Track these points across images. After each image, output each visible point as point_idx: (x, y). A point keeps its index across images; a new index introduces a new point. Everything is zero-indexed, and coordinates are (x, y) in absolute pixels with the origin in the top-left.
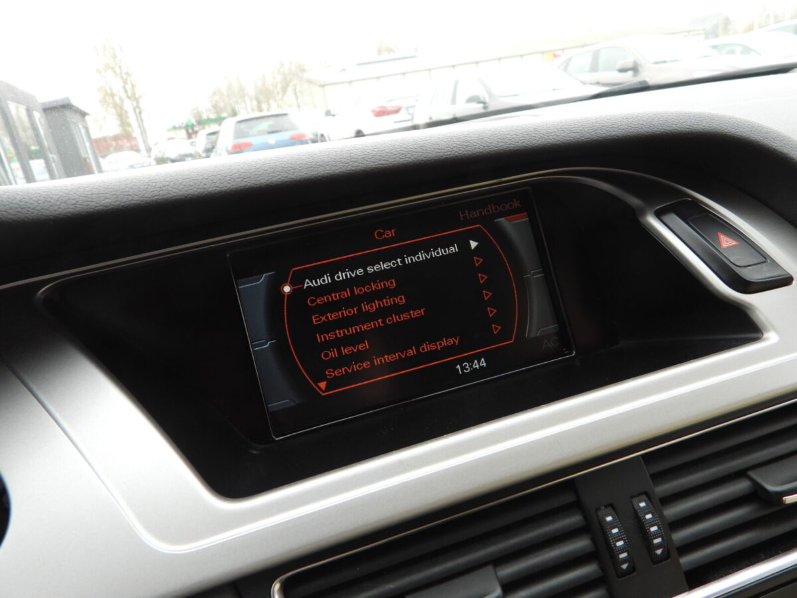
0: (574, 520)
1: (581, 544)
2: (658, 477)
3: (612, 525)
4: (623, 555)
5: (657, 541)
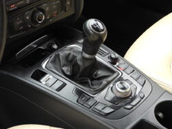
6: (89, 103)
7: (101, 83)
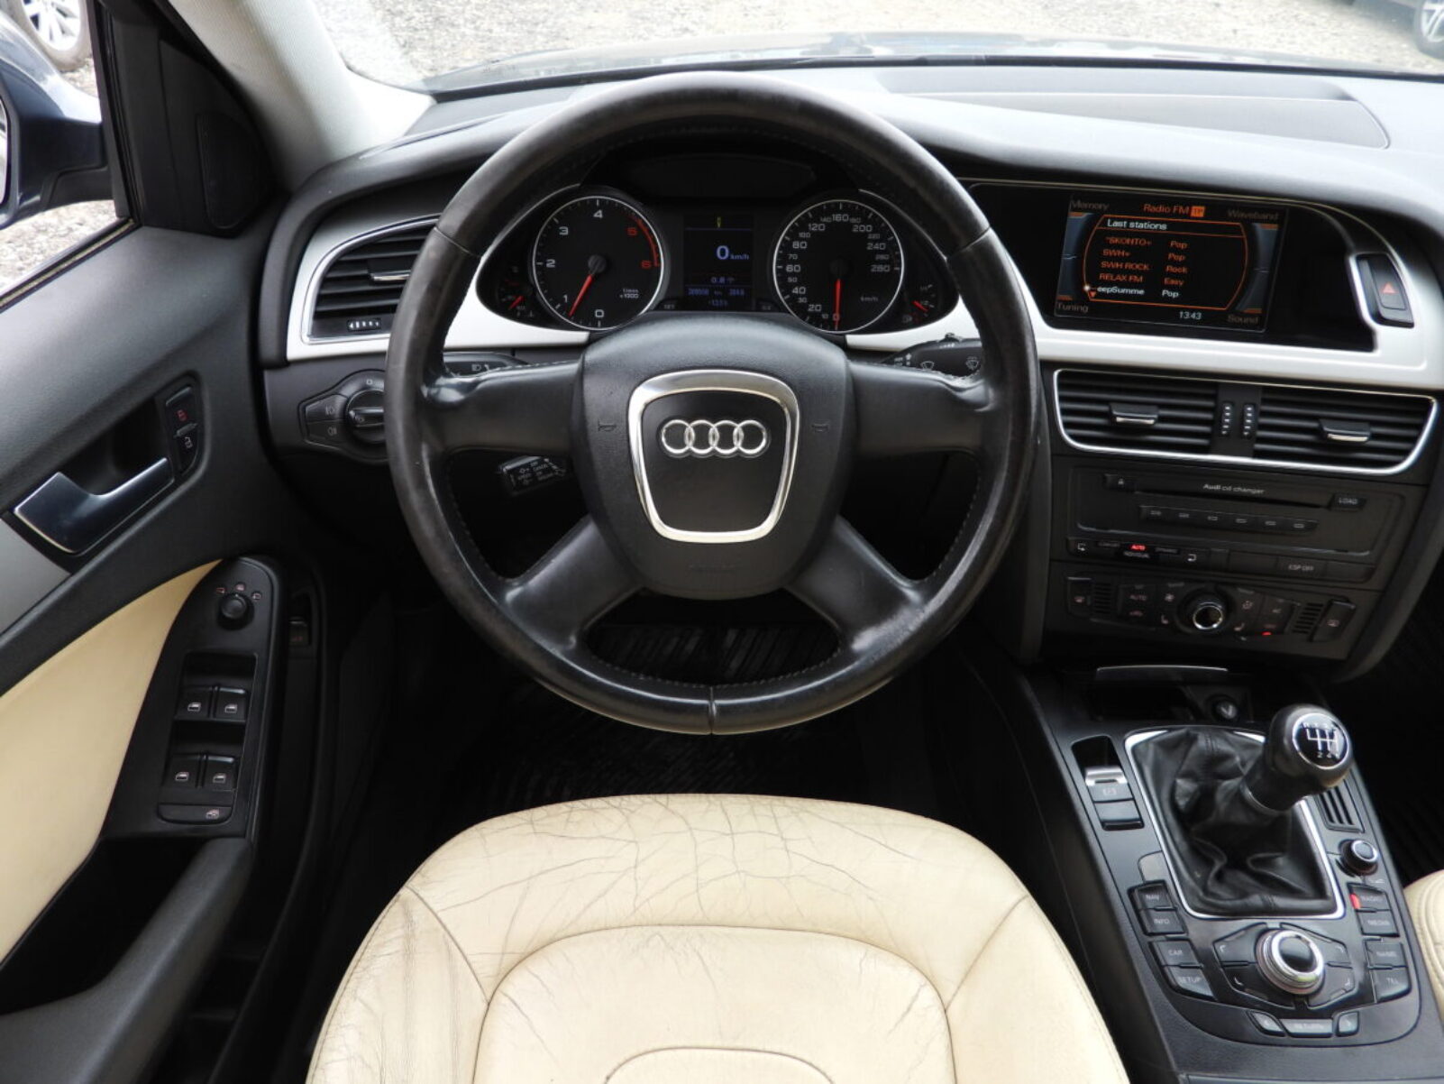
0: (1210, 404)
1: (1209, 416)
2: (1265, 401)
3: (1228, 411)
4: (1226, 427)
5: (1247, 427)
6: (1157, 921)
7: (1244, 895)
